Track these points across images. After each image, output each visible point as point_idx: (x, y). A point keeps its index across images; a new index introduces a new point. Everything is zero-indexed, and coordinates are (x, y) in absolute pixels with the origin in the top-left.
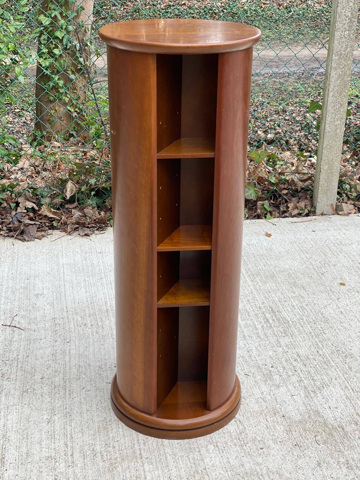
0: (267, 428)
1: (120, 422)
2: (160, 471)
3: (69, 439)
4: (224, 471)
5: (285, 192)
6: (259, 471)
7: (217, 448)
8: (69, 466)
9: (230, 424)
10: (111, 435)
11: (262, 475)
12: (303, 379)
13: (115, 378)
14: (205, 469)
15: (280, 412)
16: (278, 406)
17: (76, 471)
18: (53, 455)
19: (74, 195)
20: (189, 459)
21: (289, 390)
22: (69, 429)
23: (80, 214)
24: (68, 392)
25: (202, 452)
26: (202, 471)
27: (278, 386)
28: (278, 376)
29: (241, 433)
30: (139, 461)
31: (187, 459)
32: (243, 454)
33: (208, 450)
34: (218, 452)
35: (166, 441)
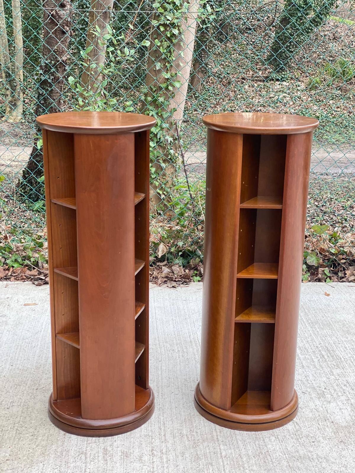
0: (319, 429)
1: (201, 417)
2: (232, 450)
3: (162, 425)
4: (282, 454)
5: (343, 261)
6: (310, 456)
7: (278, 439)
8: (162, 442)
9: (288, 424)
10: (195, 425)
11: (313, 459)
12: (350, 398)
13: (199, 384)
14: (268, 452)
15: (330, 420)
16: (328, 415)
17: (168, 446)
18: (150, 434)
19: (165, 255)
20: (255, 445)
21: (338, 405)
22: (162, 418)
23: (169, 270)
24: (160, 394)
25: (266, 441)
26: (265, 453)
27: (330, 402)
28: (330, 396)
29: (297, 431)
30: (216, 443)
31: (254, 445)
32: (298, 445)
33: (270, 440)
34: (278, 441)
35: (237, 432)
